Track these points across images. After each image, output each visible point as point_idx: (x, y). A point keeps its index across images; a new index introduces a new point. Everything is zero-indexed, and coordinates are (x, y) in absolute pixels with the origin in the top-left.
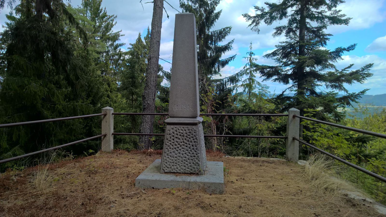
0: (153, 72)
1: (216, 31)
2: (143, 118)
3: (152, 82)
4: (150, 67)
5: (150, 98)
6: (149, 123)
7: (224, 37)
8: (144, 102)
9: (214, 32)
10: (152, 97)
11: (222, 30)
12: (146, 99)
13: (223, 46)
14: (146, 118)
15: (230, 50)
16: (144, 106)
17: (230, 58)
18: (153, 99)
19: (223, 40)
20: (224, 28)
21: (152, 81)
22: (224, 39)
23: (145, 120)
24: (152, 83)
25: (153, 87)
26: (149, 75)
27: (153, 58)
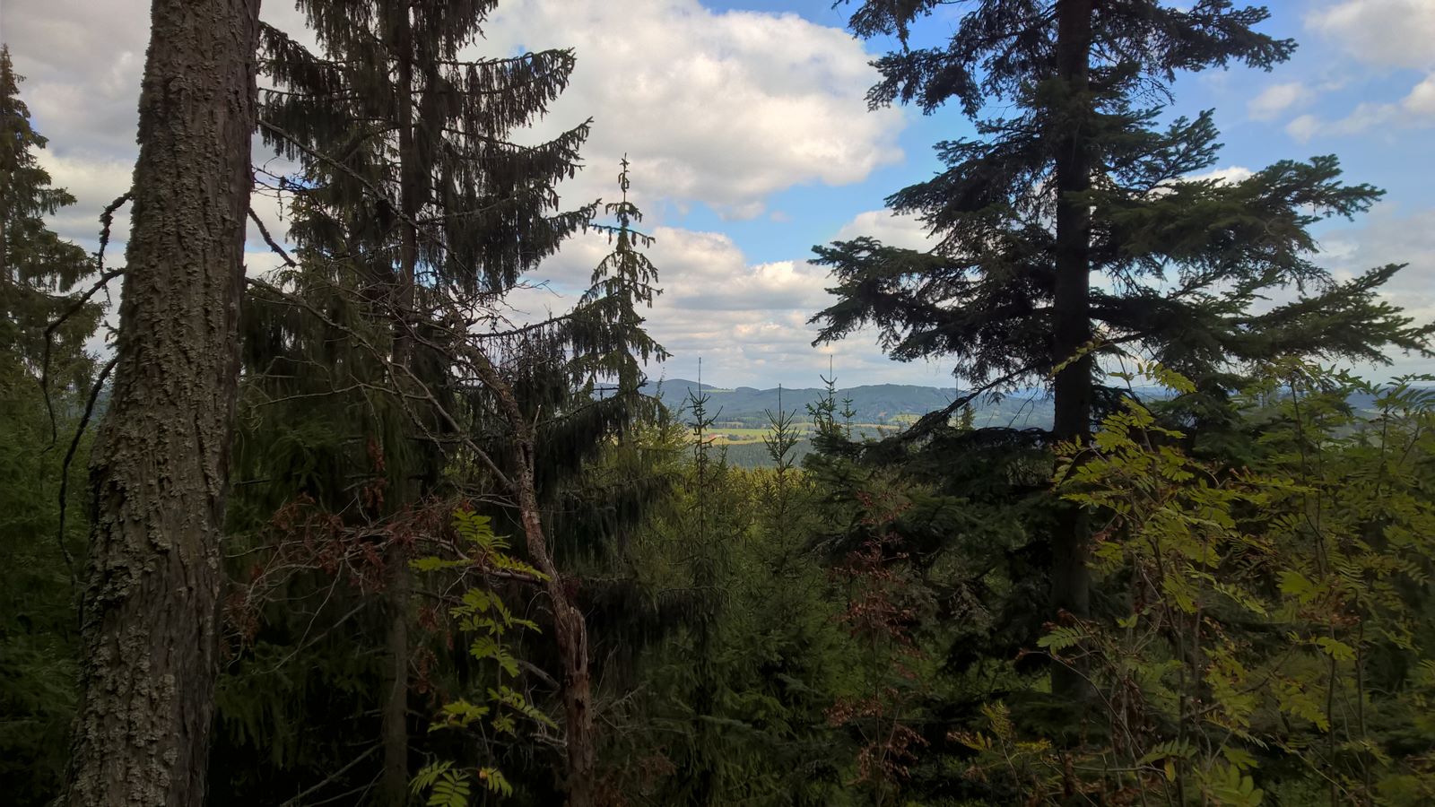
0: (202, 234)
1: (495, 62)
2: (100, 706)
3: (200, 333)
4: (164, 192)
5: (177, 489)
6: (171, 755)
7: (534, 101)
8: (108, 542)
9: (484, 65)
10: (199, 485)
11: (529, 61)
12: (137, 506)
13: (529, 150)
14: (137, 702)
15: (566, 176)
16: (108, 575)
17: (566, 220)
18: (211, 501)
19: (534, 117)
20: (536, 52)
21: (197, 326)
22: (537, 114)
23: (117, 732)
24: (196, 346)
25: (210, 384)
26: (163, 266)
27: (204, 108)
